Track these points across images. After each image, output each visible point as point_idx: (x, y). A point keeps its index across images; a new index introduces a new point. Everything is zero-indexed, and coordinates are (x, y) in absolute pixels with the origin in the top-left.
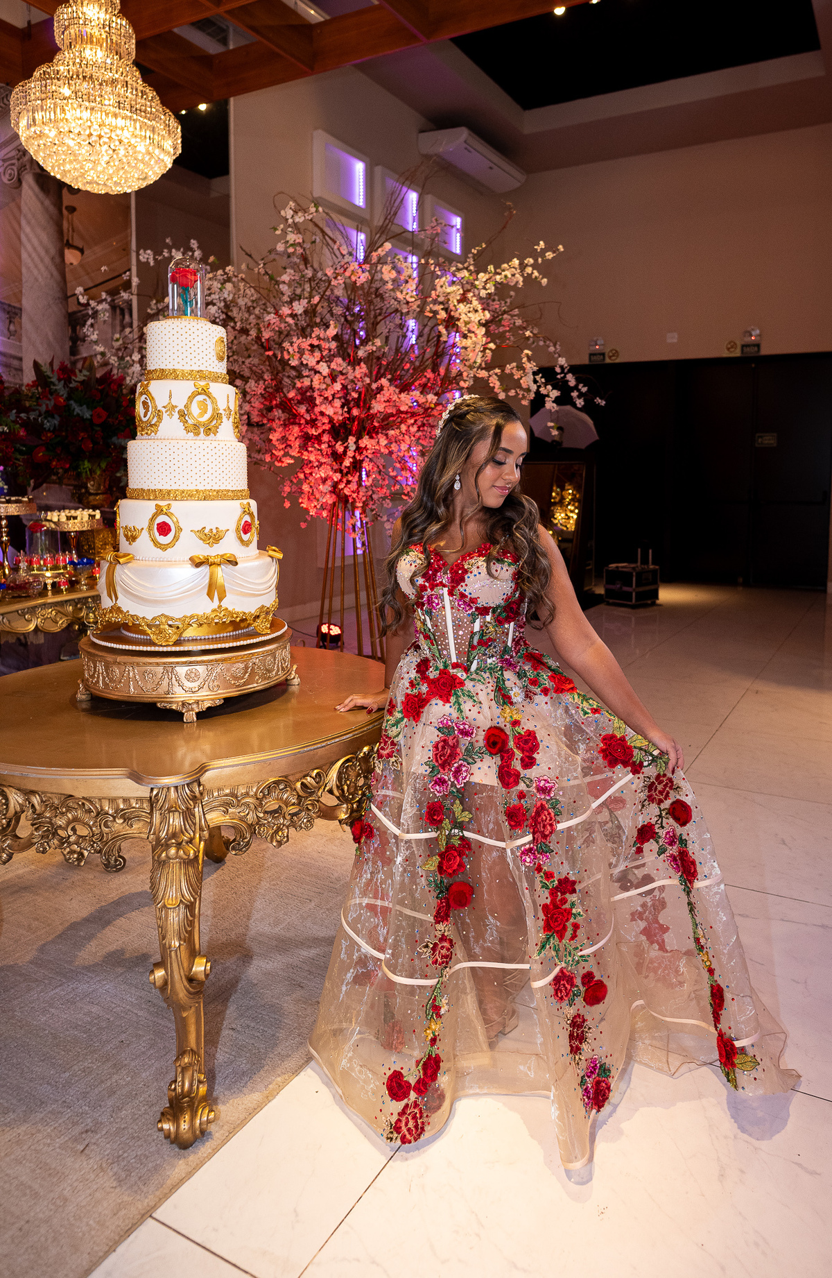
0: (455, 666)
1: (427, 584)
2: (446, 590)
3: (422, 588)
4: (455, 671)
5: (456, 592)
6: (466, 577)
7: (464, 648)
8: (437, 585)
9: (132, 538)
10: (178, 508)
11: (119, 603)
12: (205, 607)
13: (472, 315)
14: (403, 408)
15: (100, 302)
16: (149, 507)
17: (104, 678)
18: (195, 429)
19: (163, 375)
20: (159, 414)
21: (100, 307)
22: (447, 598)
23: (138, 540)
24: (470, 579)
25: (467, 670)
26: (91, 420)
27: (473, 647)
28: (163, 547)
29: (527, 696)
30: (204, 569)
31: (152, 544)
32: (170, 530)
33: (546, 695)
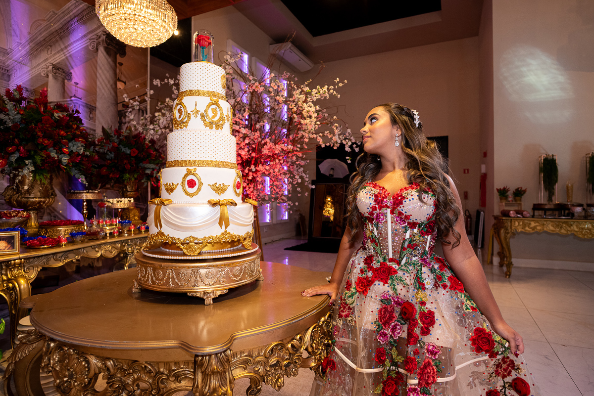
0: (391, 260)
1: (377, 206)
2: (389, 210)
3: (374, 208)
4: (391, 263)
5: (396, 212)
6: (404, 201)
7: (398, 249)
8: (384, 207)
9: (170, 190)
10: (200, 171)
11: (163, 230)
12: (216, 231)
13: (310, 109)
15: (135, 101)
16: (183, 170)
17: (152, 278)
18: (210, 125)
19: (191, 93)
20: (189, 116)
21: (135, 103)
22: (389, 215)
23: (174, 191)
24: (406, 203)
25: (399, 263)
26: (130, 154)
27: (404, 249)
28: (191, 195)
29: (435, 285)
30: (218, 208)
31: (184, 193)
32: (196, 184)
33: (445, 289)
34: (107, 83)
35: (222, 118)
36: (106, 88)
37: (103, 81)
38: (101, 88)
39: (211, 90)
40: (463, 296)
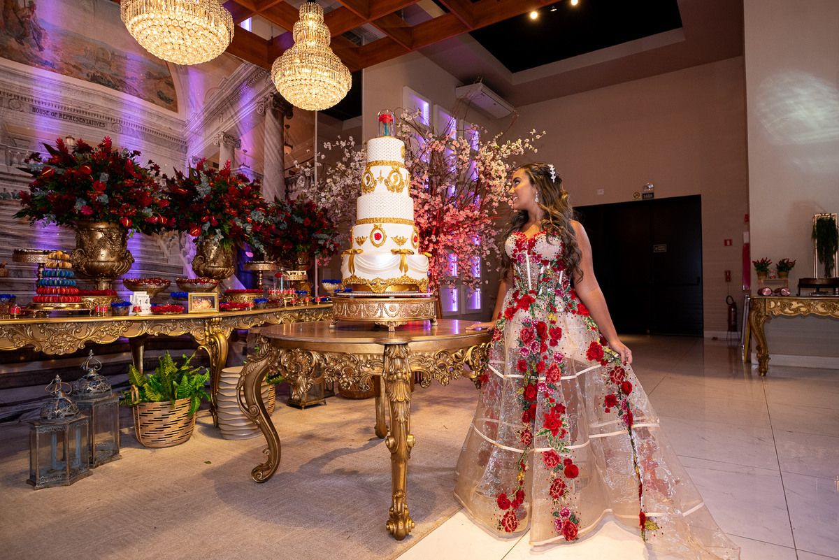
0: (531, 292)
3: (515, 251)
4: (531, 295)
6: (535, 244)
7: (536, 282)
8: (522, 249)
9: (361, 242)
10: (385, 226)
11: (355, 274)
12: (398, 275)
13: (499, 168)
14: (461, 219)
15: (306, 167)
16: (371, 226)
17: (347, 311)
18: (392, 189)
19: (377, 163)
20: (375, 182)
21: (306, 170)
22: (527, 256)
23: (364, 243)
24: (537, 244)
25: (537, 294)
27: (540, 282)
28: (378, 246)
29: (565, 310)
30: (398, 256)
31: (372, 244)
32: (381, 237)
33: (574, 314)
34: (274, 148)
35: (402, 183)
36: (273, 154)
37: (270, 146)
38: (268, 154)
39: (393, 160)
40: (587, 319)
